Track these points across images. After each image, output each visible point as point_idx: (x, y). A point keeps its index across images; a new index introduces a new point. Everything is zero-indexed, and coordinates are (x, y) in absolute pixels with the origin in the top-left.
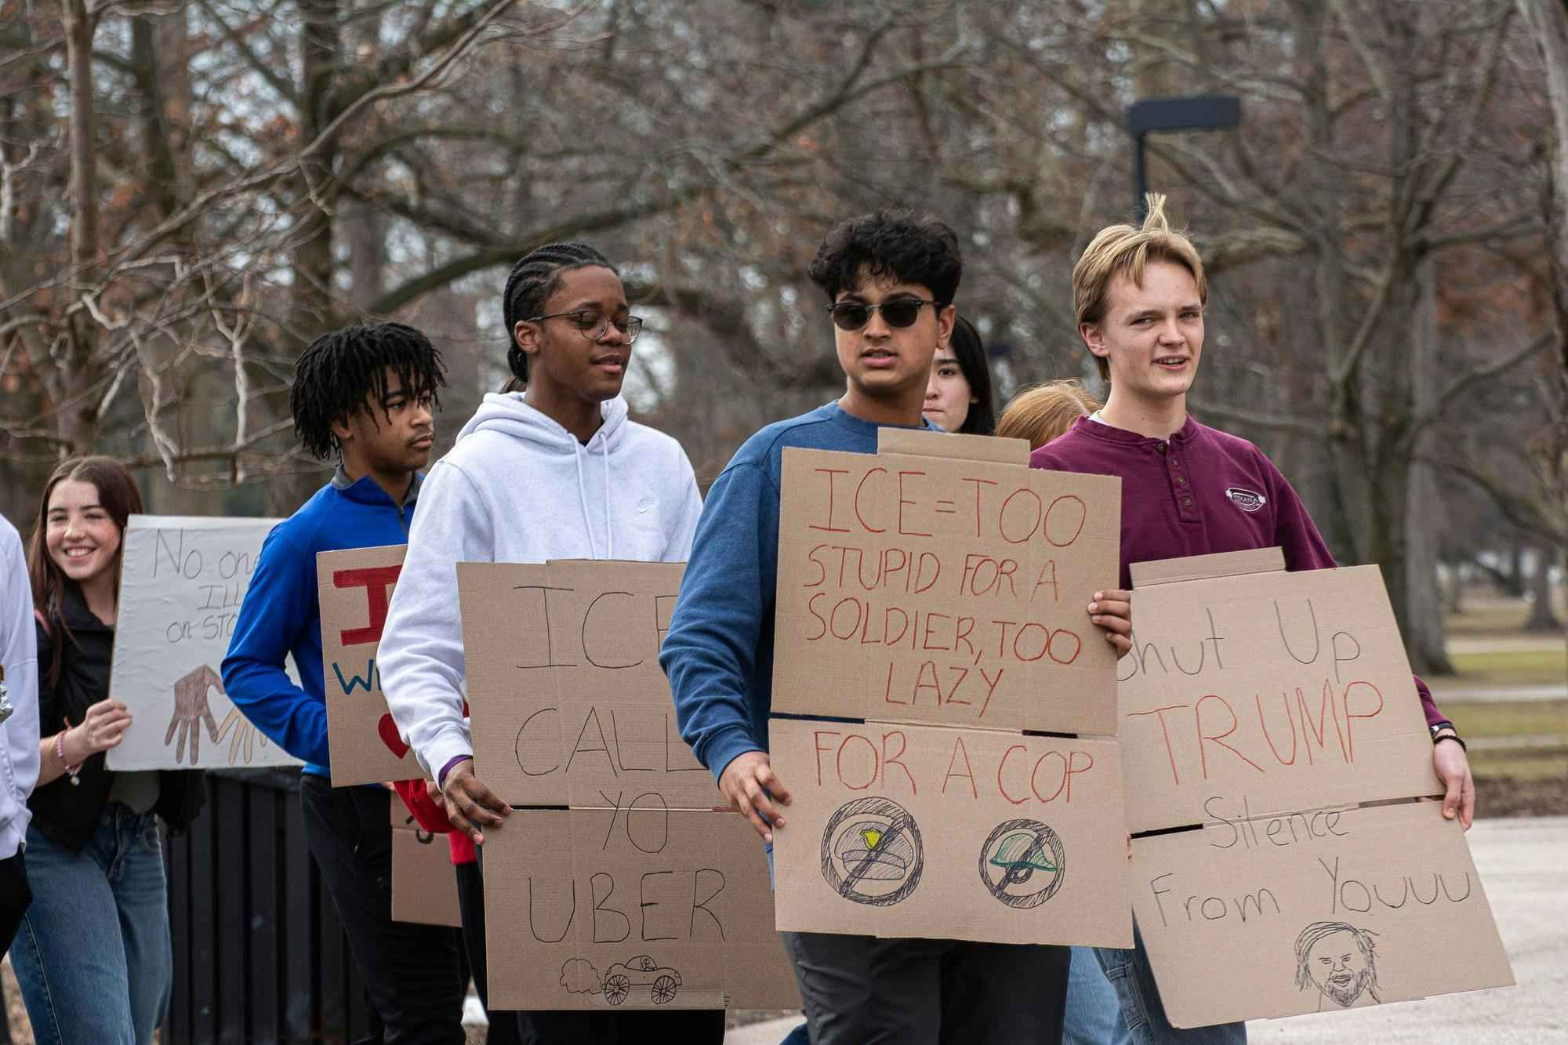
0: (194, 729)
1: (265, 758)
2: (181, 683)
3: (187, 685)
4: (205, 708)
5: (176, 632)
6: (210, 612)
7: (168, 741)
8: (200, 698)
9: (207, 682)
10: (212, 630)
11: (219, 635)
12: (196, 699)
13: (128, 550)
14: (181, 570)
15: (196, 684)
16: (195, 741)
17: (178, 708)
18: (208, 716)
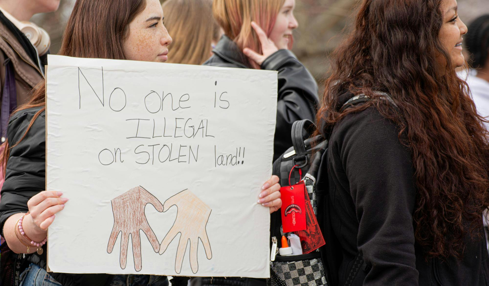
0: (135, 240)
1: (213, 269)
2: (117, 201)
3: (124, 203)
4: (144, 223)
5: (107, 157)
6: (141, 141)
7: (110, 251)
8: (138, 214)
9: (144, 201)
10: (145, 157)
11: (151, 161)
12: (134, 215)
13: (50, 85)
14: (106, 103)
15: (133, 202)
16: (137, 251)
17: (116, 221)
18: (149, 231)
